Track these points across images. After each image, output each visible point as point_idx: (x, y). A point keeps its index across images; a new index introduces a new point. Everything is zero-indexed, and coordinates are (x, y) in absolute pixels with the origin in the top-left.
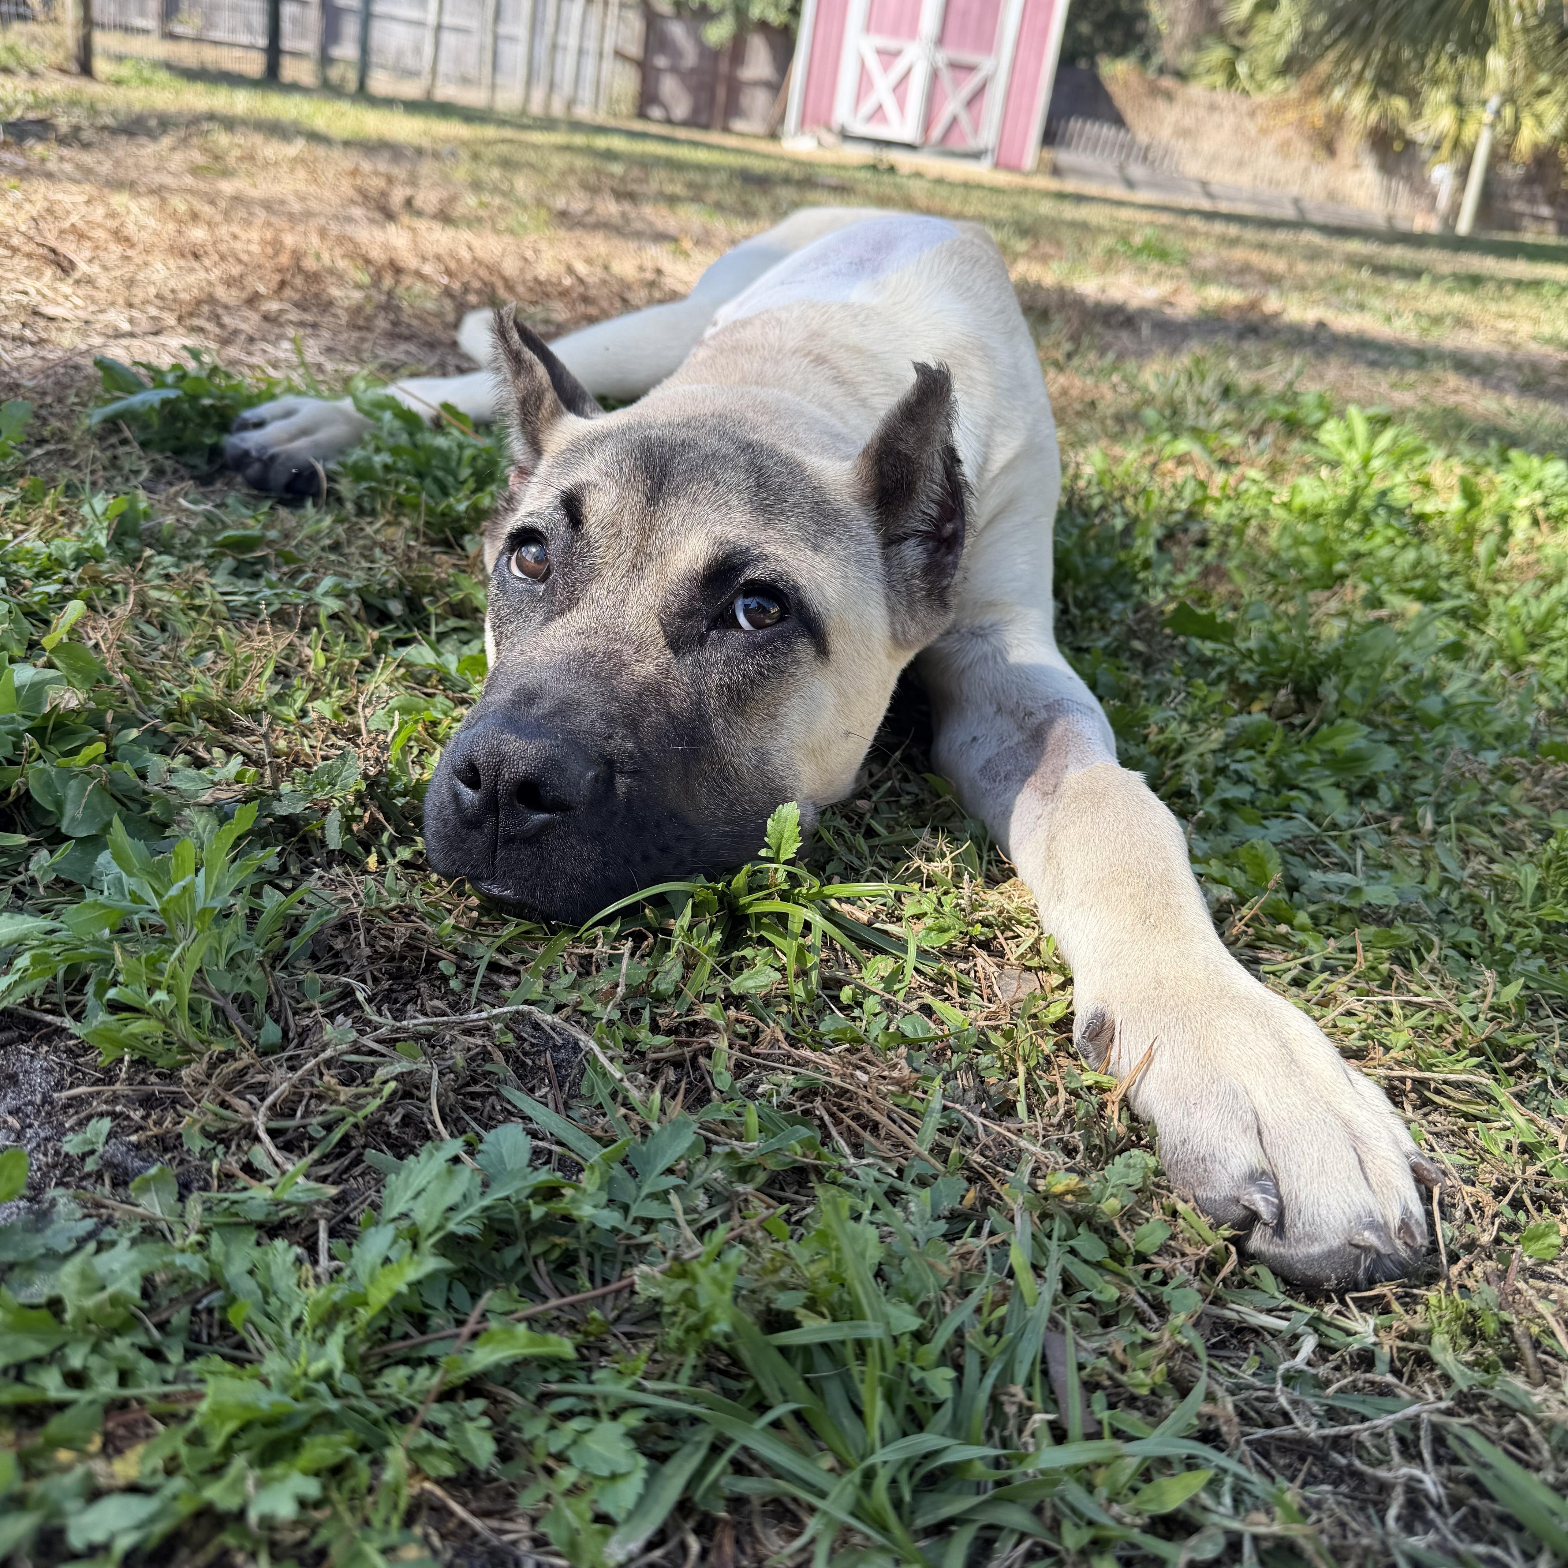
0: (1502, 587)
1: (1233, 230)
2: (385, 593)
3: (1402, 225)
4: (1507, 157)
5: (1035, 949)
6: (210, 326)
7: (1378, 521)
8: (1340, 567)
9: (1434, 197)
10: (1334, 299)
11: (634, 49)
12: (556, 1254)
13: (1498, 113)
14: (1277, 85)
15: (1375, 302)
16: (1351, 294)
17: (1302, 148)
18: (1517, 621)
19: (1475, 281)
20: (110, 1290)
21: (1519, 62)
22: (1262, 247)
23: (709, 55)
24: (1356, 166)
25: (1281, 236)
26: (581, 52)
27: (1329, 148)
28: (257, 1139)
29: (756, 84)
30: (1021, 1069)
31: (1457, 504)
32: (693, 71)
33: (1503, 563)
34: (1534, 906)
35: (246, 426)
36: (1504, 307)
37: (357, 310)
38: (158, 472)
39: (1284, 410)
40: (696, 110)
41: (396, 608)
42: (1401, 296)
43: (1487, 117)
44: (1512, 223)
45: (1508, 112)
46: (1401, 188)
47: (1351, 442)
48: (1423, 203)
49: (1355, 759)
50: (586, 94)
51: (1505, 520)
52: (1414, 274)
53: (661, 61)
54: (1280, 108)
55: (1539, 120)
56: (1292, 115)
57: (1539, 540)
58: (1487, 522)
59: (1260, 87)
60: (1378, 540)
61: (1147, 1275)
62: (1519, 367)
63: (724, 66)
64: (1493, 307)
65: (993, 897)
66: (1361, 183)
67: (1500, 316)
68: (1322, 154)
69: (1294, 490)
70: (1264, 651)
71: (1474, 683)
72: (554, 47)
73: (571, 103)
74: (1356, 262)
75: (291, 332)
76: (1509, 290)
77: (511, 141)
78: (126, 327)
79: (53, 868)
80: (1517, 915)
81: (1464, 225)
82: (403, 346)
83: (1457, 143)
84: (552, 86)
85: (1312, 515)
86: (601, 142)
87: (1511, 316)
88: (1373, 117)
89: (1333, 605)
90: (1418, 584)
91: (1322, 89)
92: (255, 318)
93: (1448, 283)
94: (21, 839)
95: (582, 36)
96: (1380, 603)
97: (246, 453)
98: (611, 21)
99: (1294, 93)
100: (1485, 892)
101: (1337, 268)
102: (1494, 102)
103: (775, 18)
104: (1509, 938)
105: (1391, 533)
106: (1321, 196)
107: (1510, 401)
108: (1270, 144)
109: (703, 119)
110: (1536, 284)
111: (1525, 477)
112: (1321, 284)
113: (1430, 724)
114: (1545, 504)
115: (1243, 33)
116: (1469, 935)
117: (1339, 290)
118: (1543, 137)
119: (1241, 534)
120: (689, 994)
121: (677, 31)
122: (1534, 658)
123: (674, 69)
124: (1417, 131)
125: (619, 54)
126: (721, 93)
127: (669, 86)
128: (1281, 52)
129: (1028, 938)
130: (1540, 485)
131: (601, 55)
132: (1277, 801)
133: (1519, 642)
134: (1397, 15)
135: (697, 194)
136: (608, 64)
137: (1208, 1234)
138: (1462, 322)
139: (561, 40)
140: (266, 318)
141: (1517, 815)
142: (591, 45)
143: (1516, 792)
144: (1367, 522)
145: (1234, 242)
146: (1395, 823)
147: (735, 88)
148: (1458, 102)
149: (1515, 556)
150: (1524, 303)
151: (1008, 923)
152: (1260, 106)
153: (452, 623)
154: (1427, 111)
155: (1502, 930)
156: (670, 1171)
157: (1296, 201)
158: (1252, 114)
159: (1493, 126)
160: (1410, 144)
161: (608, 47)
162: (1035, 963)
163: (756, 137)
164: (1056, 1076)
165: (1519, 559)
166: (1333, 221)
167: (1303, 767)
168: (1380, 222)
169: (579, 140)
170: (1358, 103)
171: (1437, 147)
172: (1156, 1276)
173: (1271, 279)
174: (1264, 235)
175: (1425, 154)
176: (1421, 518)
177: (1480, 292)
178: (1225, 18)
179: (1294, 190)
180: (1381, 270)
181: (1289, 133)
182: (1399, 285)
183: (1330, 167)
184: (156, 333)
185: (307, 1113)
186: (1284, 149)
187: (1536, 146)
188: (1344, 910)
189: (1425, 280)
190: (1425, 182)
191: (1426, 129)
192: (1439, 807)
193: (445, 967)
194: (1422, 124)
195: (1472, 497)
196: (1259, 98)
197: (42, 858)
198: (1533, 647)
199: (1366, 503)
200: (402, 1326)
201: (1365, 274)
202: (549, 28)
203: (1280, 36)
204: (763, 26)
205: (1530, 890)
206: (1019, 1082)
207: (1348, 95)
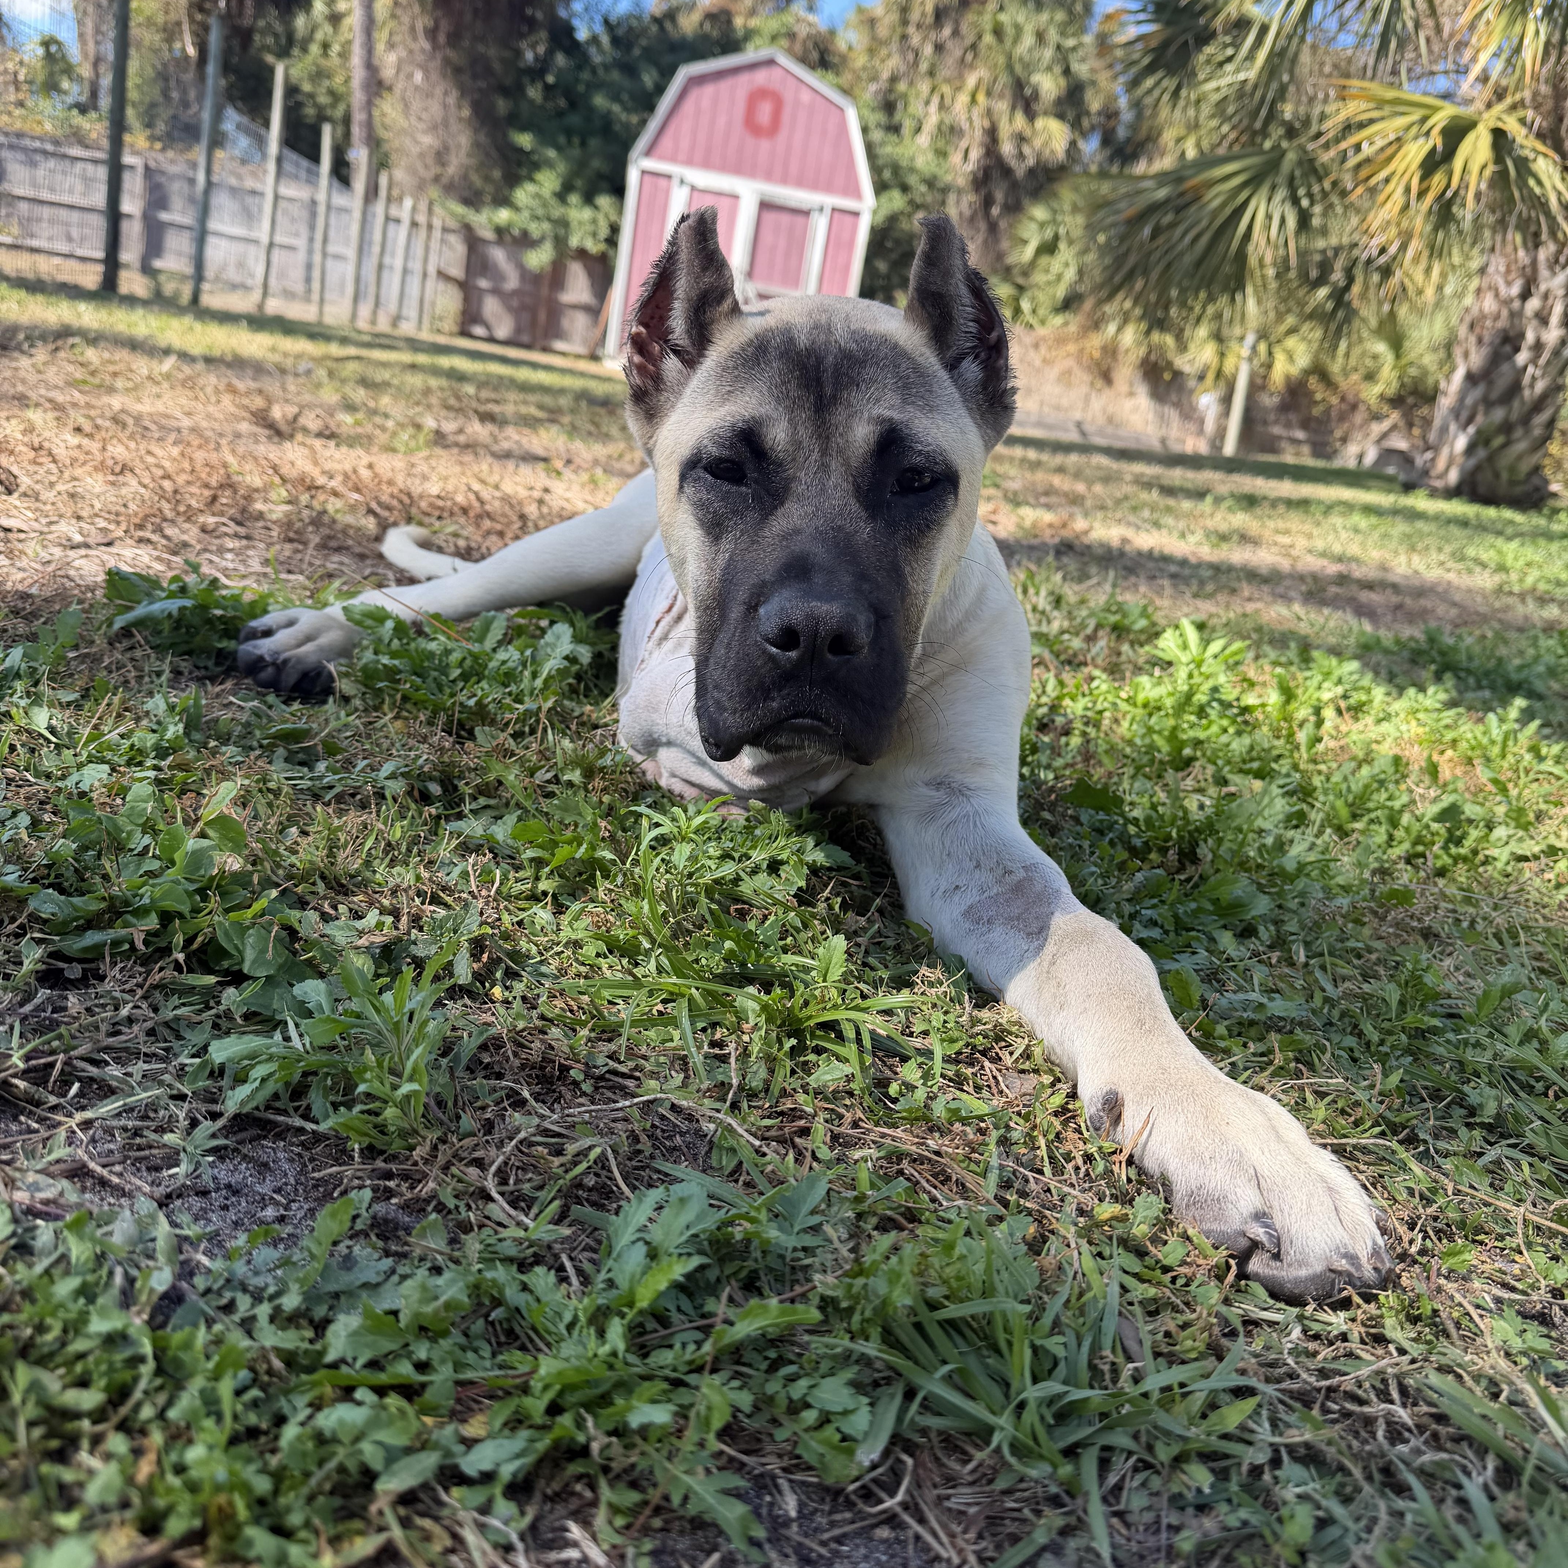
0: (1323, 767)
1: (1032, 454)
2: (422, 777)
3: (1176, 448)
4: (1263, 387)
5: (1027, 1055)
6: (155, 538)
7: (1213, 714)
8: (1187, 752)
9: (1202, 422)
10: (1132, 518)
11: (457, 271)
12: (743, 1274)
13: (1254, 348)
14: (1058, 320)
15: (1170, 521)
16: (1146, 513)
17: (1082, 377)
18: (1340, 795)
19: (1250, 501)
20: (443, 1299)
21: (1270, 304)
22: (1060, 470)
23: (531, 278)
24: (1131, 394)
25: (1073, 458)
26: (405, 271)
27: (1107, 377)
28: (490, 1199)
29: (575, 307)
30: (1042, 1142)
31: (1274, 698)
32: (515, 293)
33: (1320, 747)
34: (1399, 1017)
35: (256, 635)
36: (1281, 524)
37: (288, 525)
38: (177, 673)
39: (1113, 619)
40: (518, 330)
41: (435, 789)
42: (1189, 515)
43: (1245, 352)
44: (1271, 446)
45: (1262, 347)
46: (1173, 414)
47: (1185, 647)
48: (1192, 427)
49: (1237, 906)
50: (411, 311)
51: (1317, 711)
52: (1200, 494)
53: (483, 283)
54: (1060, 341)
55: (1291, 358)
56: (1072, 348)
57: (1344, 728)
58: (1303, 712)
59: (1043, 322)
60: (1214, 729)
61: (1174, 1280)
62: (1302, 578)
63: (545, 291)
64: (1271, 524)
65: (985, 1014)
66: (1136, 409)
67: (1277, 531)
68: (1099, 383)
69: (1137, 688)
70: (1148, 820)
71: (1312, 847)
72: (380, 267)
73: (396, 320)
74: (1147, 485)
75: (230, 544)
76: (1281, 509)
77: (358, 358)
78: (78, 538)
79: (244, 1002)
80: (1386, 1025)
81: (1229, 448)
82: (336, 558)
83: (1219, 374)
84: (377, 304)
85: (1152, 708)
86: (445, 362)
87: (1287, 532)
88: (1142, 351)
89: (1189, 783)
90: (1255, 765)
91: (1096, 324)
92: (195, 531)
93: (1229, 502)
94: (212, 979)
95: (406, 258)
96: (1225, 782)
97: (261, 658)
98: (435, 245)
99: (1073, 328)
100: (1356, 1007)
101: (1128, 489)
102: (1250, 339)
103: (593, 247)
104: (1382, 1042)
105: (1225, 722)
106: (1101, 420)
107: (1297, 608)
108: (1053, 373)
109: (525, 338)
110: (1303, 504)
111: (1327, 675)
112: (1118, 502)
113: (1291, 878)
114: (1345, 697)
115: (1025, 274)
116: (1351, 1041)
117: (1134, 509)
118: (1295, 371)
119: (1097, 725)
120: (776, 1091)
121: (499, 255)
122: (1358, 825)
123: (496, 291)
124: (1182, 363)
125: (442, 275)
126: (542, 316)
127: (491, 307)
128: (1061, 292)
129: (1020, 1046)
130: (1340, 682)
131: (425, 275)
132: (1181, 941)
133: (1344, 813)
134: (1169, 266)
135: (553, 416)
136: (432, 283)
137: (1210, 1251)
138: (1245, 538)
139: (387, 260)
140: (204, 530)
141: (1370, 950)
142: (416, 266)
143: (1366, 931)
144: (1201, 712)
145: (1036, 465)
146: (1275, 957)
147: (555, 311)
148: (1218, 337)
149: (1328, 743)
150: (1295, 521)
151: (1000, 1035)
152: (1044, 339)
153: (482, 801)
154: (1192, 347)
155: (1375, 1037)
156: (813, 1212)
157: (1079, 425)
158: (1036, 346)
159: (1250, 359)
160: (1178, 375)
161: (432, 270)
162: (1027, 1066)
163: (578, 357)
164: (1068, 1146)
165: (1332, 744)
166: (1118, 444)
167: (1196, 913)
168: (1155, 445)
169: (422, 359)
170: (1129, 336)
171: (1201, 378)
172: (1181, 1282)
173: (1075, 500)
174: (1059, 459)
175: (1192, 383)
176: (1245, 710)
177: (1258, 511)
178: (1011, 260)
179: (1078, 415)
180: (1169, 491)
181: (1070, 363)
182: (1186, 505)
183: (1108, 393)
184: (109, 544)
185: (518, 1181)
186: (1065, 378)
187: (1288, 378)
188: (1252, 1023)
189: (1209, 499)
190: (1194, 409)
191: (1192, 362)
192: (1307, 944)
193: (576, 1074)
194: (1188, 356)
195: (1288, 695)
196: (1041, 331)
197: (230, 995)
198: (1355, 817)
199: (1201, 698)
200: (651, 1325)
201: (1155, 494)
202: (376, 249)
203: (1059, 277)
204: (582, 254)
205: (1394, 1004)
206: (1043, 1152)
207: (1120, 329)
